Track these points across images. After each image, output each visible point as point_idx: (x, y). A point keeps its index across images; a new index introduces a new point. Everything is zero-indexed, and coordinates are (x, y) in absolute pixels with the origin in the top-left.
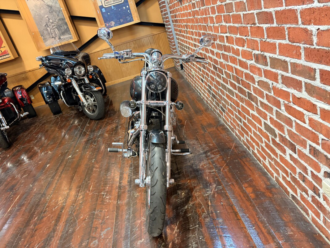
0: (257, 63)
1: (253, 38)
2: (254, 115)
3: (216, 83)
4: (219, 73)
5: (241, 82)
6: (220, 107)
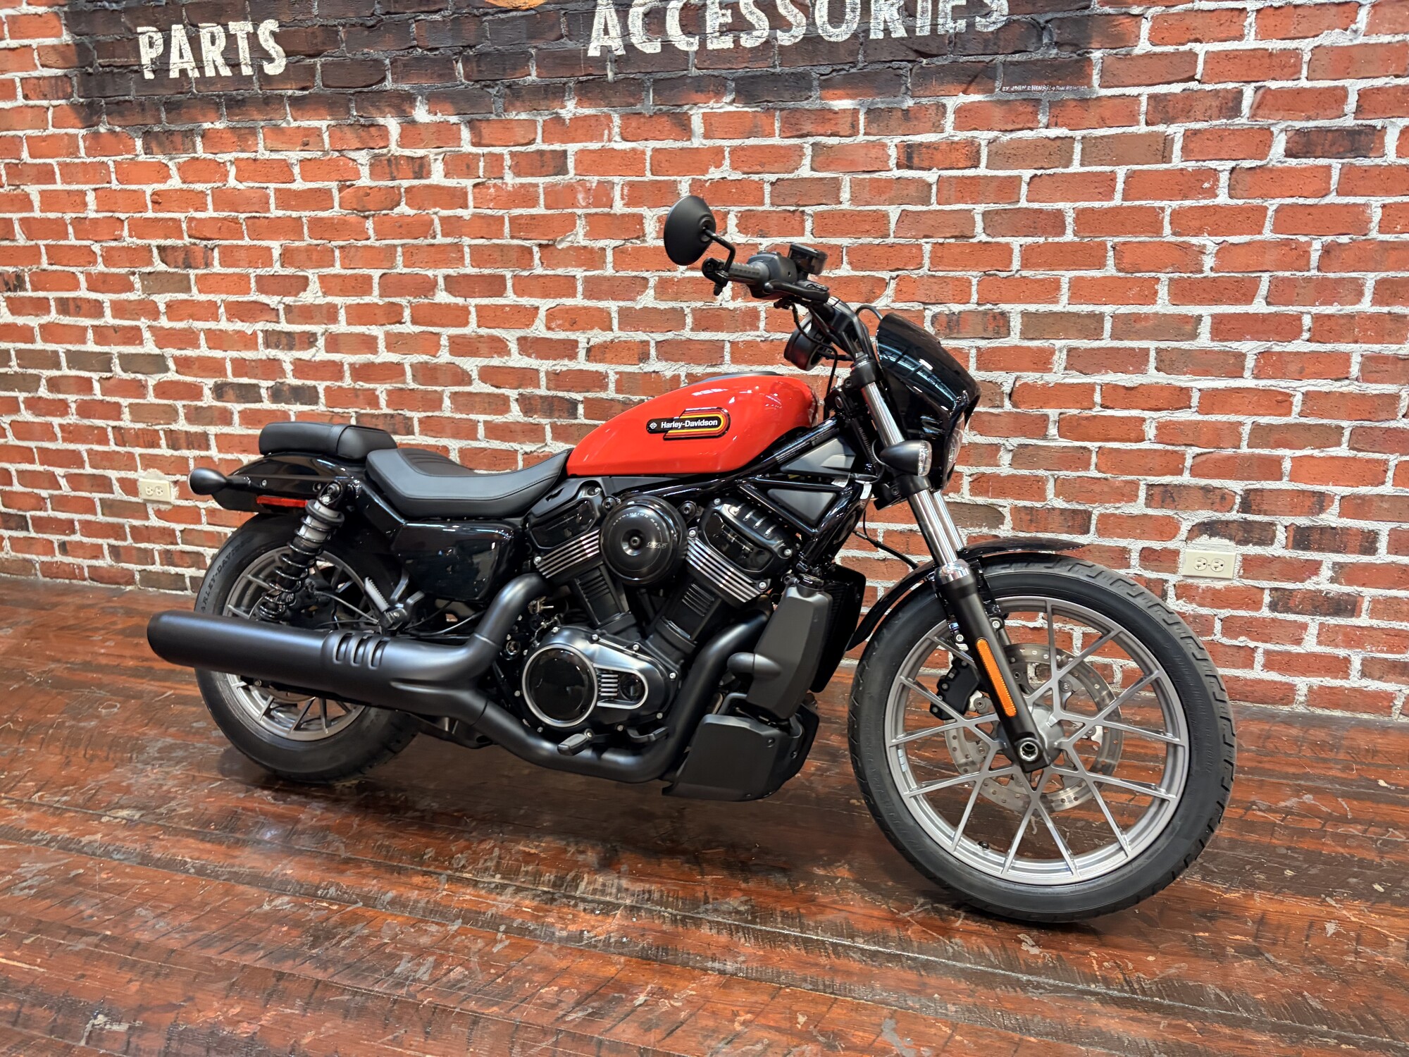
1: (941, 274)
4: (587, 421)
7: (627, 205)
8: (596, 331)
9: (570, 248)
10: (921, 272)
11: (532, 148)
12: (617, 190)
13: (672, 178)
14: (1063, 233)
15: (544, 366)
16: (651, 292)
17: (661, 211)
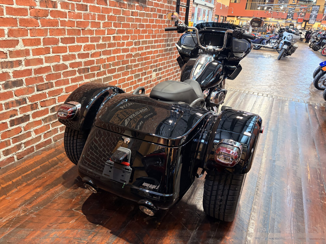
4: (91, 73)
5: (121, 63)
7: (98, 20)
8: (93, 50)
9: (88, 30)
10: (133, 34)
12: (96, 15)
13: (105, 14)
14: (144, 28)
15: (83, 60)
16: (101, 40)
17: (103, 22)
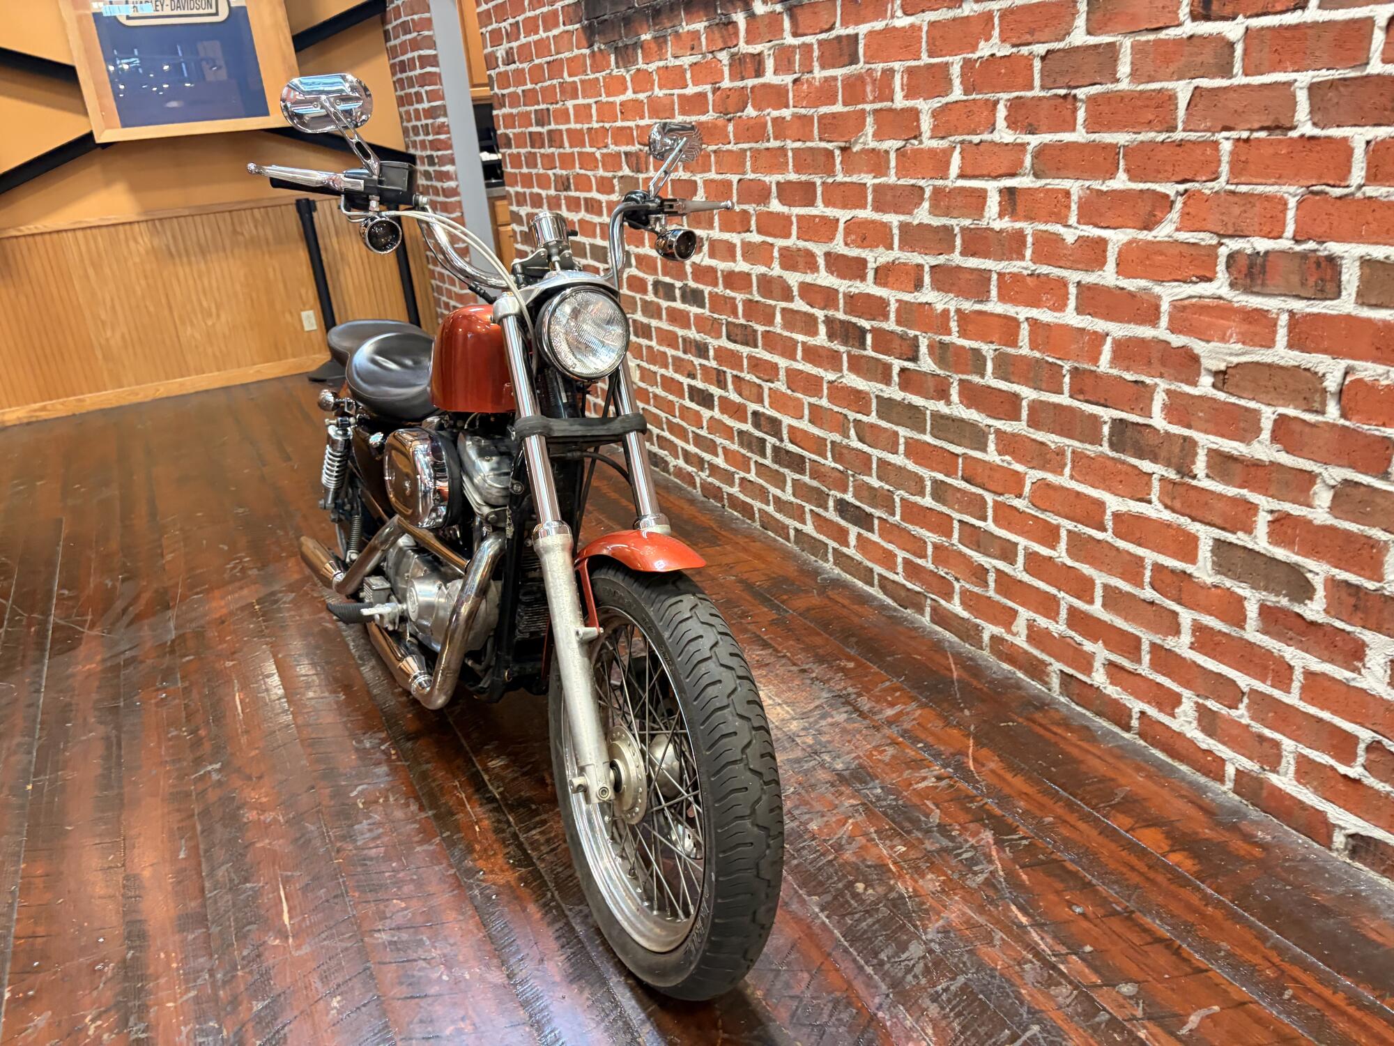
0: (1248, 290)
1: (1243, 189)
2: (1140, 518)
3: (830, 399)
4: (873, 354)
5: (1067, 380)
6: (831, 503)
7: (906, 97)
8: (881, 249)
9: (863, 151)
10: (1216, 185)
11: (833, 34)
12: (898, 77)
13: (946, 59)
15: (843, 286)
16: (926, 205)
17: (936, 103)
